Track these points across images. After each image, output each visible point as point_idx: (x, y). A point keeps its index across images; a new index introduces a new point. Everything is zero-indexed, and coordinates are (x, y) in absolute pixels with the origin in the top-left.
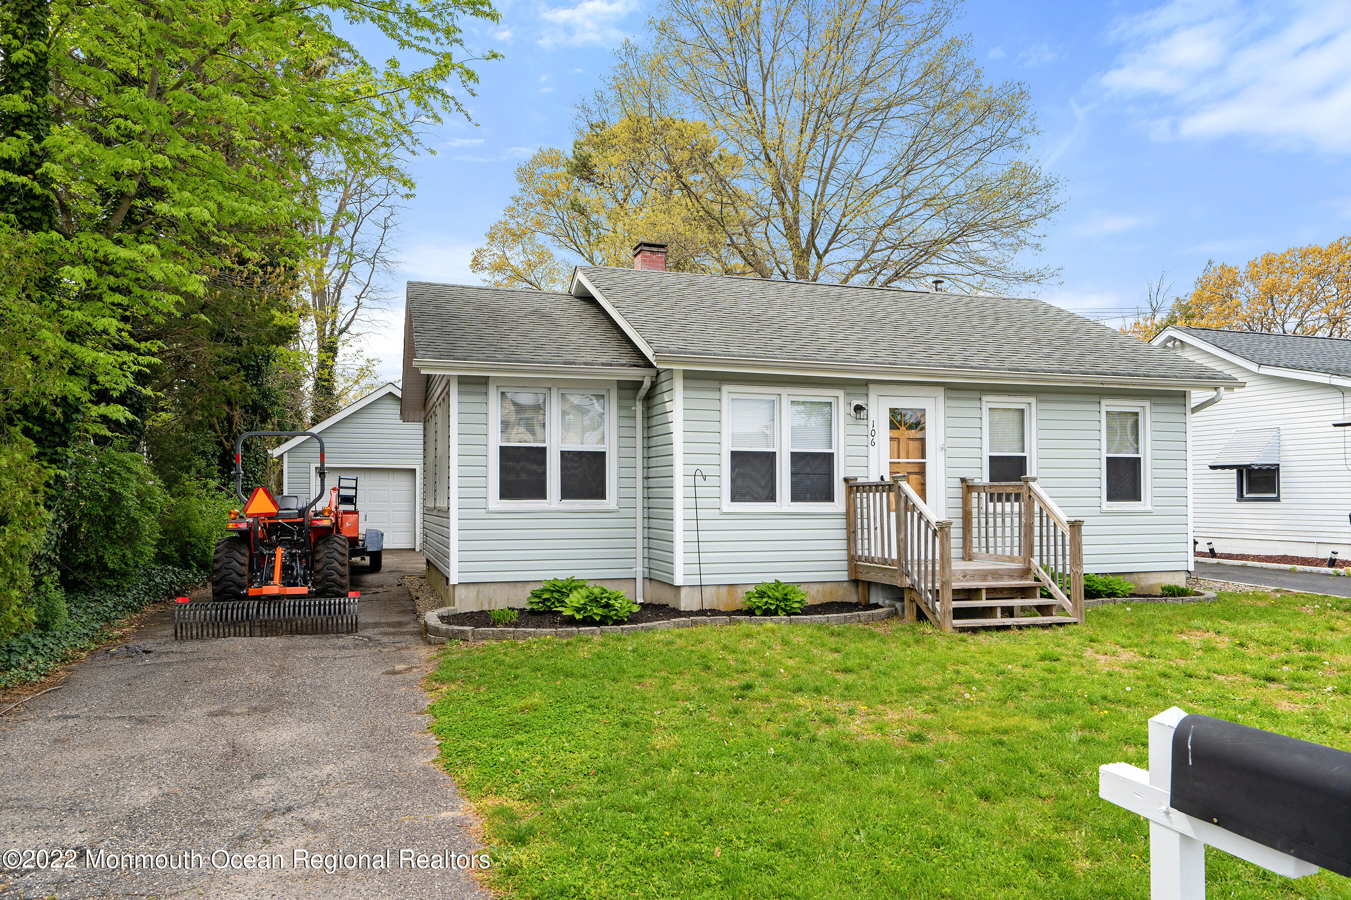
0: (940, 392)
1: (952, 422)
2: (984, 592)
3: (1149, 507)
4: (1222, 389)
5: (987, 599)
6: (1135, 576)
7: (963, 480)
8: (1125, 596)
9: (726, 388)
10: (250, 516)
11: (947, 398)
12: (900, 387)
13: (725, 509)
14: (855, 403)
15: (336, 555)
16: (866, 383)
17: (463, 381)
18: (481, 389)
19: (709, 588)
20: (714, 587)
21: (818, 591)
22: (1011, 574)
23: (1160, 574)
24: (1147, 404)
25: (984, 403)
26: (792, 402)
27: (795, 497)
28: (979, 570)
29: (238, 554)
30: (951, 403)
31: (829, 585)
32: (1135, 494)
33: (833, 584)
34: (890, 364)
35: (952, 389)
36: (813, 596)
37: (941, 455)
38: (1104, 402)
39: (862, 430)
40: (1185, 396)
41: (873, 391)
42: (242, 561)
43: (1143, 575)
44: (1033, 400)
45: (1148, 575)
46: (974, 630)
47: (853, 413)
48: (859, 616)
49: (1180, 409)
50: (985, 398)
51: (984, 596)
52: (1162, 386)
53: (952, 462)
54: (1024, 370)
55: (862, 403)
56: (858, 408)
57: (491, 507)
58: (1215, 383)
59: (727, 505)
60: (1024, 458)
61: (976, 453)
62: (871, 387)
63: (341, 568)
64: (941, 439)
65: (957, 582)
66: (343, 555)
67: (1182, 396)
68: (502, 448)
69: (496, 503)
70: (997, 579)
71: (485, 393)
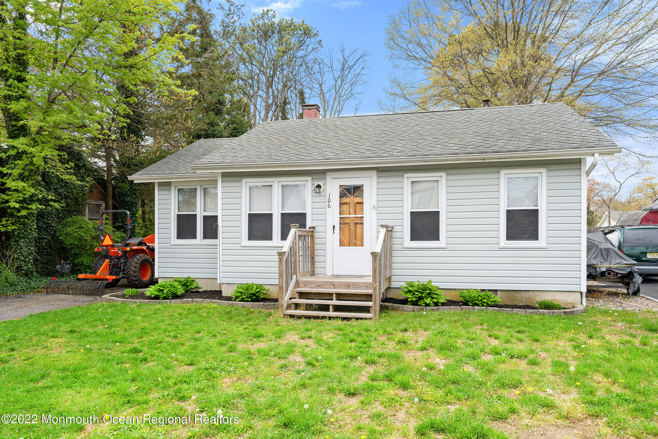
0: (374, 173)
1: (382, 191)
2: (335, 296)
3: (544, 245)
4: (597, 155)
6: (531, 293)
9: (244, 180)
10: (104, 246)
11: (379, 177)
12: (346, 172)
13: (243, 244)
14: (316, 183)
15: (133, 263)
16: (324, 172)
17: (160, 184)
18: (167, 188)
24: (543, 170)
25: (405, 179)
26: (282, 186)
27: (283, 237)
28: (346, 282)
30: (381, 180)
32: (534, 236)
37: (374, 212)
38: (503, 172)
39: (321, 199)
40: (580, 162)
41: (329, 177)
44: (443, 174)
45: (543, 293)
47: (315, 189)
49: (576, 172)
50: (406, 175)
51: (335, 298)
52: (539, 157)
53: (382, 216)
54: (419, 155)
55: (321, 184)
56: (319, 186)
57: (173, 242)
58: (590, 151)
59: (245, 242)
60: (438, 212)
61: (399, 210)
62: (328, 174)
63: (134, 269)
64: (374, 202)
65: (326, 288)
66: (136, 263)
67: (578, 162)
68: (178, 215)
69: (175, 241)
70: (356, 288)
71: (170, 190)
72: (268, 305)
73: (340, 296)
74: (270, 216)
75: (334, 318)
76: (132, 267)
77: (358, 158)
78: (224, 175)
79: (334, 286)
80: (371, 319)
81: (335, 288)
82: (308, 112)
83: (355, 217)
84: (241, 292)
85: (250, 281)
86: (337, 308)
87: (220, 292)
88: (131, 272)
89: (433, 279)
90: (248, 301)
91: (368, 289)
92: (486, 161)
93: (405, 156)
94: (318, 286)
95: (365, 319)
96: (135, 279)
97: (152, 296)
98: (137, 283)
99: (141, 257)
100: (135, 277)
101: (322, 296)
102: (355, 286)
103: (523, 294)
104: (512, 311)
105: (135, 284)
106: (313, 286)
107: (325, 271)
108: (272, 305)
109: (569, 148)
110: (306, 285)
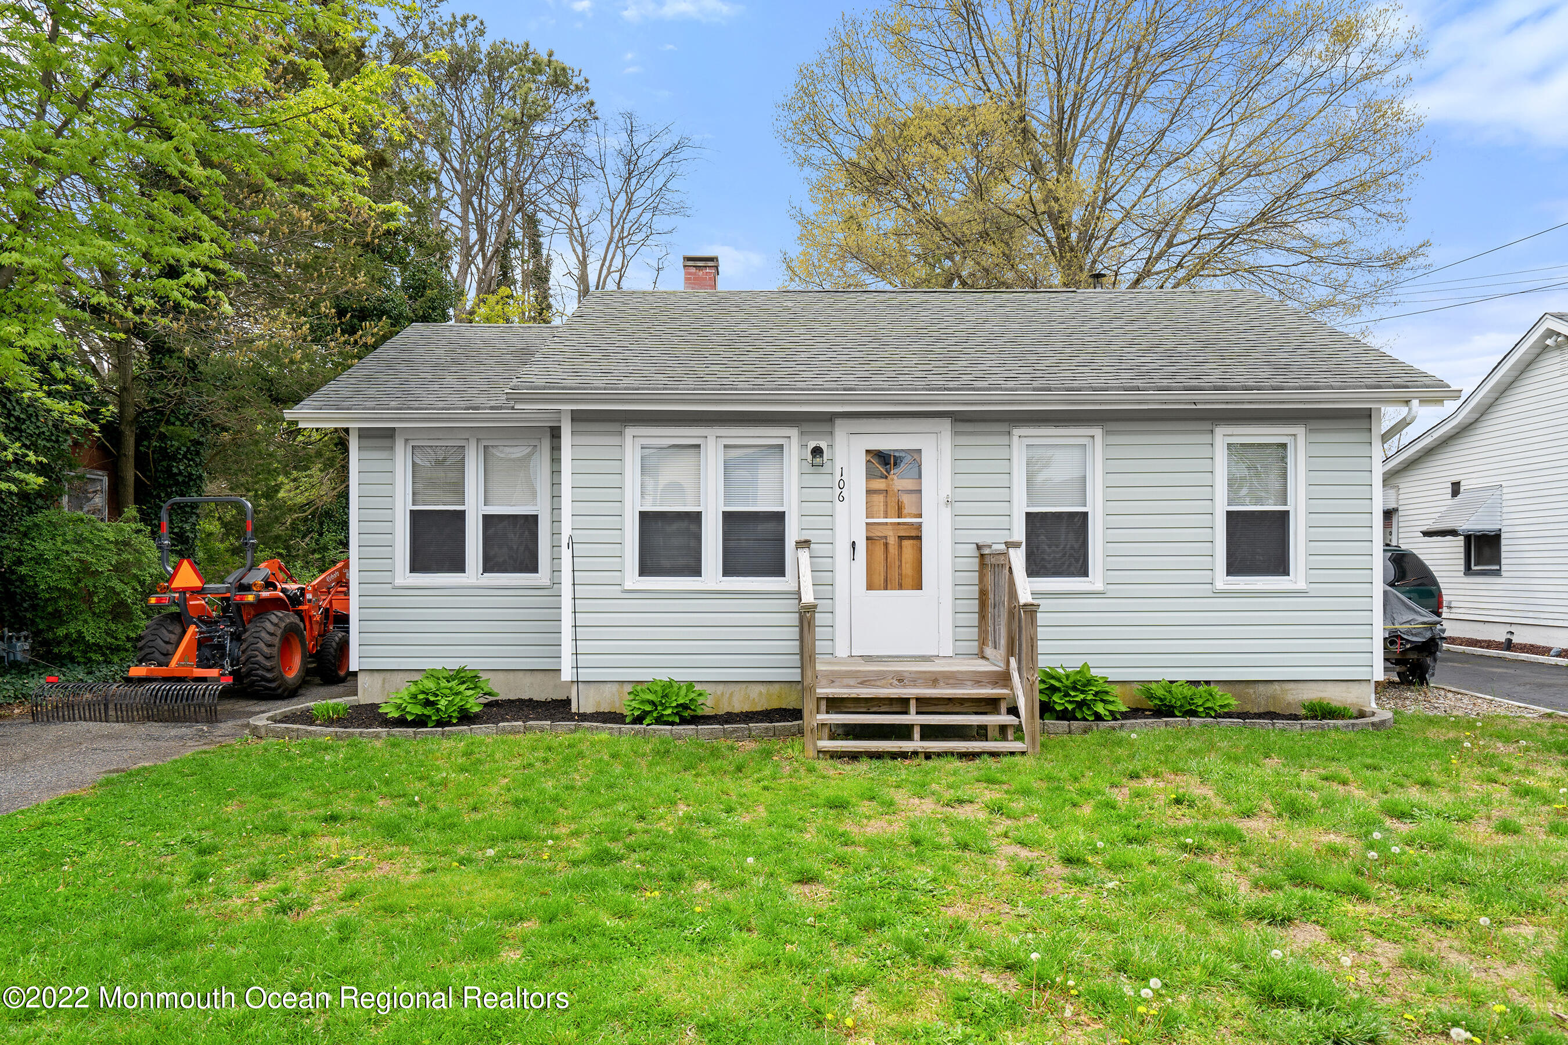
0: (946, 424)
1: (963, 466)
2: (913, 703)
3: (1302, 585)
4: (1415, 403)
5: (917, 713)
6: (1276, 686)
7: (979, 547)
8: (1208, 715)
9: (630, 431)
10: (175, 590)
11: (956, 433)
12: (882, 421)
13: (629, 585)
14: (812, 444)
15: (263, 634)
16: (830, 418)
17: (365, 434)
18: (386, 442)
19: (609, 685)
20: (616, 685)
21: (761, 693)
22: (978, 679)
23: (1322, 685)
24: (1300, 430)
25: (1015, 439)
26: (725, 446)
27: (729, 569)
28: (929, 672)
29: (165, 631)
30: (962, 440)
31: (777, 686)
32: (1280, 566)
33: (782, 685)
34: (845, 390)
35: (959, 419)
36: (757, 700)
37: (947, 513)
38: (1220, 431)
39: (823, 480)
40: (1370, 416)
41: (841, 429)
42: (167, 639)
43: (1292, 686)
44: (1098, 432)
45: (1300, 685)
46: (854, 756)
47: (810, 457)
48: (750, 730)
49: (1362, 437)
50: (1017, 432)
51: (913, 708)
52: (1305, 403)
53: (963, 522)
54: (1059, 389)
55: (823, 445)
56: (817, 451)
57: (399, 581)
58: (1402, 394)
59: (633, 580)
60: (1085, 515)
61: (1002, 508)
62: (838, 422)
63: (266, 650)
64: (946, 490)
65: (883, 687)
66: (271, 634)
67: (1365, 416)
68: (413, 513)
69: (404, 576)
70: (954, 686)
71: (392, 448)
72: (735, 731)
73: (926, 705)
74: (695, 518)
75: (939, 755)
76: (261, 645)
77: (923, 389)
78: (577, 417)
79: (900, 681)
80: (1023, 753)
81: (904, 686)
82: (695, 274)
83: (899, 524)
84: (652, 703)
85: (663, 675)
86: (930, 732)
87: (568, 702)
88: (260, 658)
89: (1091, 661)
90: (672, 723)
91: (984, 686)
92: (1199, 407)
93: (1027, 389)
94: (861, 683)
95: (1012, 753)
96: (269, 675)
97: (409, 718)
98: (273, 685)
99: (280, 619)
100: (268, 670)
101: (873, 706)
102: (951, 681)
103: (1261, 688)
104: (1273, 724)
105: (267, 688)
106: (852, 682)
107: (833, 647)
108: (742, 730)
109: (1361, 387)
110: (833, 682)
